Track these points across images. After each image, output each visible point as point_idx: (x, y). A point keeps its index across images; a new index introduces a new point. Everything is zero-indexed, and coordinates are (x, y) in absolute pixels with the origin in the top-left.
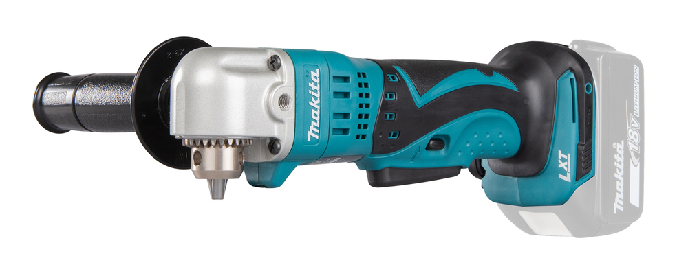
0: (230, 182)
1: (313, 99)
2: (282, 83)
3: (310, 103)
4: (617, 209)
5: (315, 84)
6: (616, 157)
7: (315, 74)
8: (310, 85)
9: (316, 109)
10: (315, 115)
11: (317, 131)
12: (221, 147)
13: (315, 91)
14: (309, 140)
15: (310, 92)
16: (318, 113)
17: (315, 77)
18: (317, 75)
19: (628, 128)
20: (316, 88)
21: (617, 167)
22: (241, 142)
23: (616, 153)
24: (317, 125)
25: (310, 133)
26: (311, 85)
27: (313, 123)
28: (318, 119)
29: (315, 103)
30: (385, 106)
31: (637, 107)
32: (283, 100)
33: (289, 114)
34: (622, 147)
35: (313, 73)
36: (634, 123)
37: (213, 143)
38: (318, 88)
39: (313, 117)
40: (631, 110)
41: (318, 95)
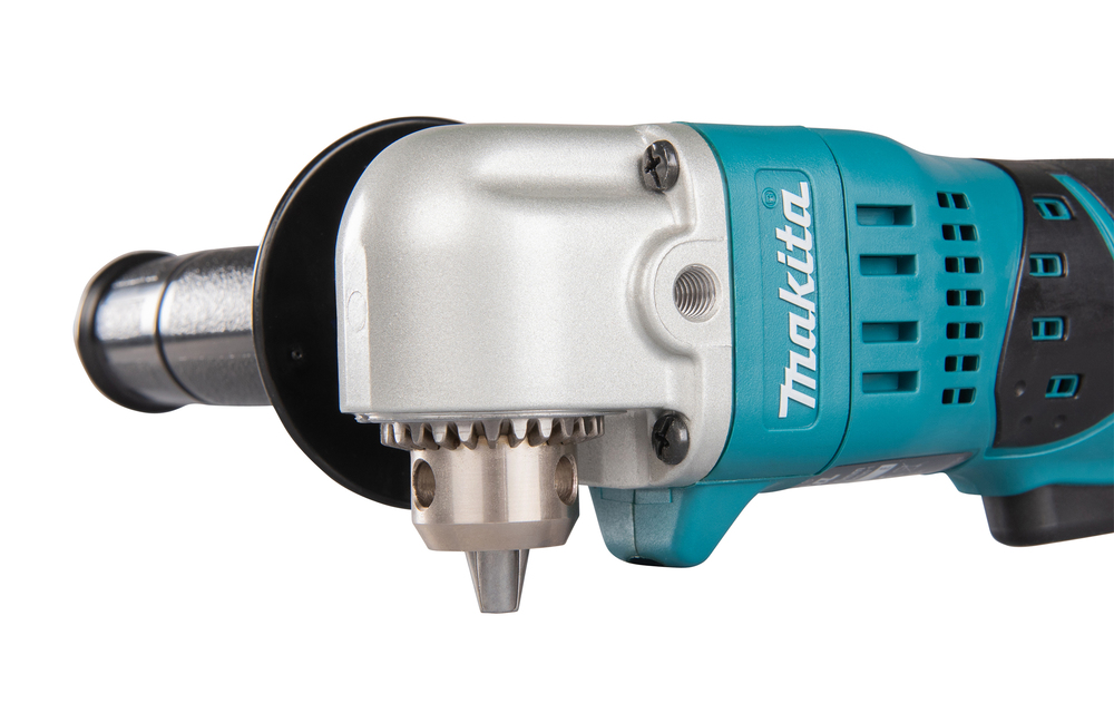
0: (538, 558)
1: (792, 281)
2: (685, 230)
3: (784, 294)
5: (798, 230)
7: (794, 199)
8: (780, 234)
9: (803, 312)
10: (802, 331)
11: (811, 383)
12: (492, 446)
13: (799, 253)
14: (783, 413)
15: (781, 257)
16: (810, 324)
17: (797, 208)
18: (804, 202)
20: (799, 242)
22: (556, 428)
24: (811, 362)
25: (787, 391)
26: (785, 235)
27: (795, 358)
28: (810, 343)
29: (798, 294)
30: (1030, 296)
32: (691, 289)
33: (711, 333)
35: (788, 198)
37: (465, 434)
38: (806, 244)
39: (796, 338)
41: (808, 267)
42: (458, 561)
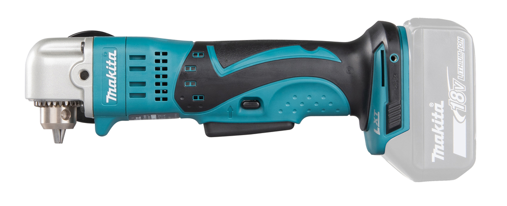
1: (110, 72)
3: (107, 75)
4: (435, 158)
5: (113, 61)
6: (435, 115)
7: (112, 55)
8: (107, 62)
9: (113, 80)
10: (112, 84)
11: (115, 95)
13: (113, 66)
14: (107, 101)
15: (107, 67)
16: (115, 82)
17: (113, 57)
18: (115, 55)
19: (449, 90)
20: (112, 64)
21: (434, 123)
23: (434, 111)
24: (115, 91)
25: (108, 97)
26: (109, 63)
27: (110, 89)
28: (115, 86)
29: (111, 75)
31: (461, 71)
33: (88, 84)
34: (442, 106)
35: (110, 54)
36: (457, 86)
38: (115, 64)
39: (110, 85)
40: (454, 74)
41: (115, 69)
42: (50, 131)
